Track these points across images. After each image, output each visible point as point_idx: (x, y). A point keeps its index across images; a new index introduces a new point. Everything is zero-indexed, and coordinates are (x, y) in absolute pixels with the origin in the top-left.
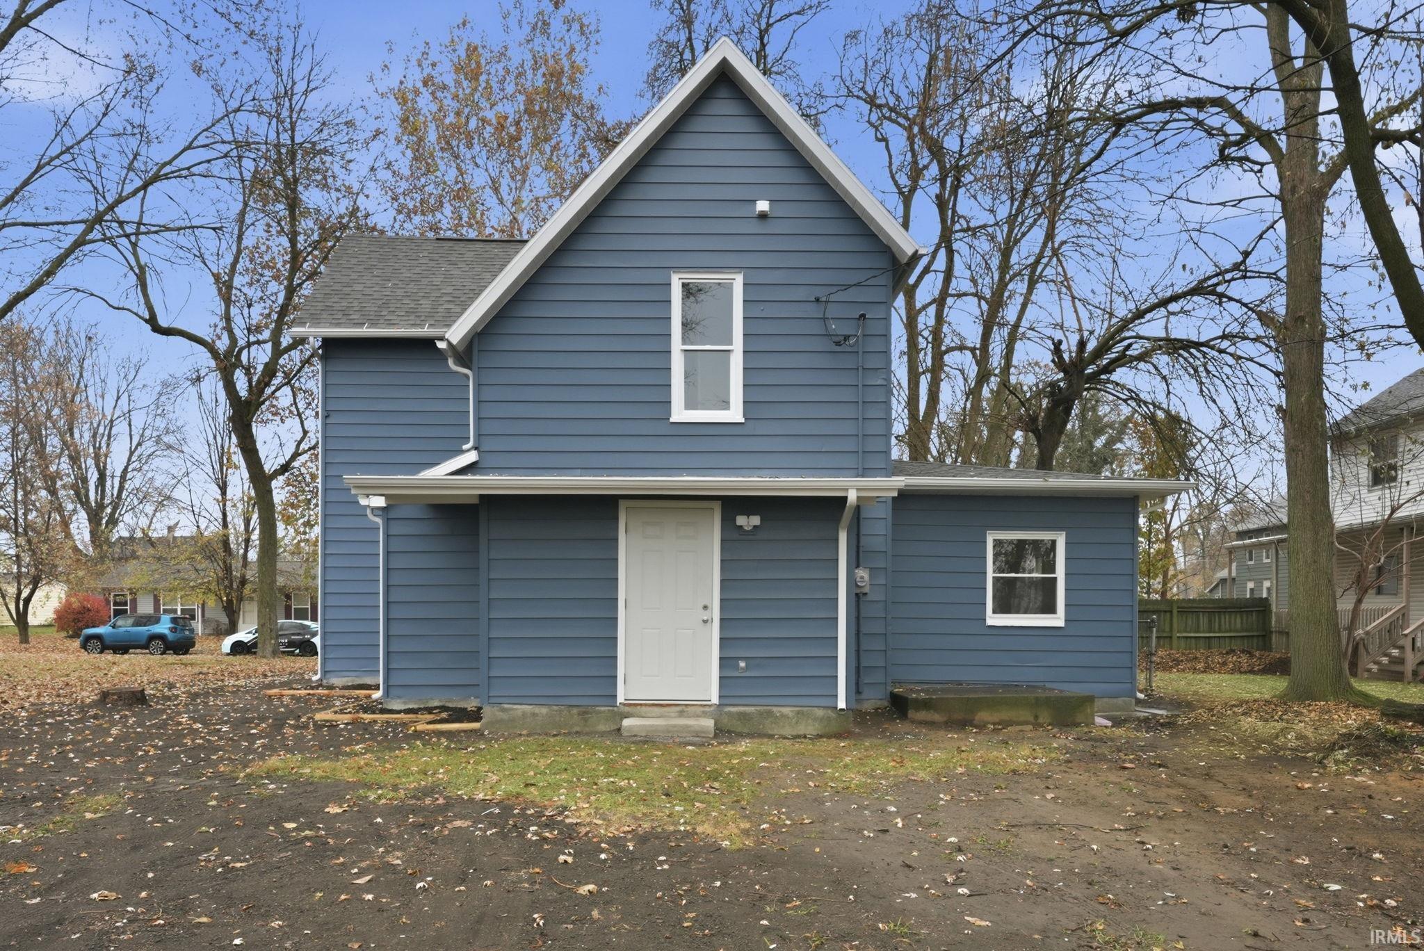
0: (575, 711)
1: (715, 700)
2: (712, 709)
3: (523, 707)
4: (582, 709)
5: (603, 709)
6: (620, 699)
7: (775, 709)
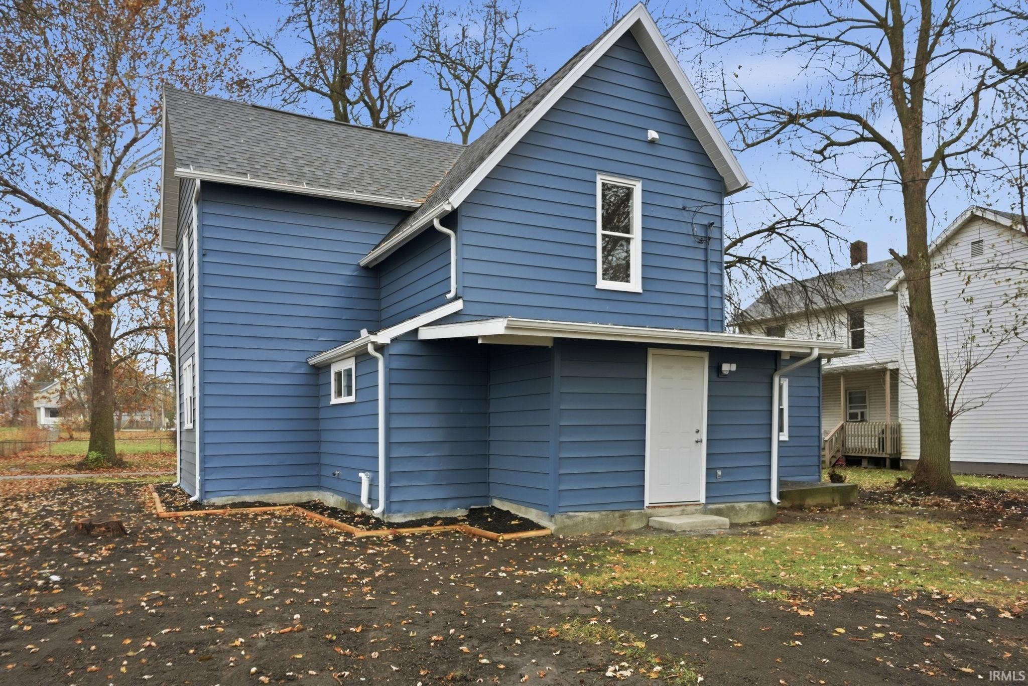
0: (617, 515)
1: (703, 500)
2: (701, 507)
3: (583, 514)
4: (621, 513)
5: (634, 511)
6: (646, 504)
7: (736, 505)
